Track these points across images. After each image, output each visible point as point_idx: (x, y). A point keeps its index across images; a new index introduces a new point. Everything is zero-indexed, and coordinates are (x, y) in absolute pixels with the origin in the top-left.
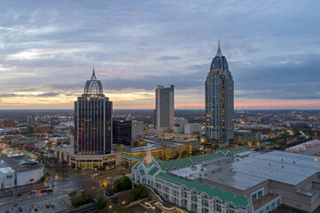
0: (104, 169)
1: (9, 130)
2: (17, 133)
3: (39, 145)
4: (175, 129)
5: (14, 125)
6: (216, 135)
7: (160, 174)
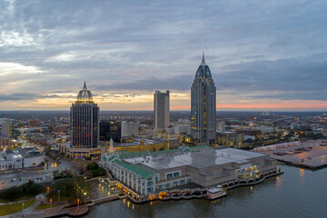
0: (90, 159)
1: (32, 129)
2: (39, 131)
3: (51, 141)
4: (167, 129)
5: (39, 125)
6: (198, 135)
7: (116, 161)
